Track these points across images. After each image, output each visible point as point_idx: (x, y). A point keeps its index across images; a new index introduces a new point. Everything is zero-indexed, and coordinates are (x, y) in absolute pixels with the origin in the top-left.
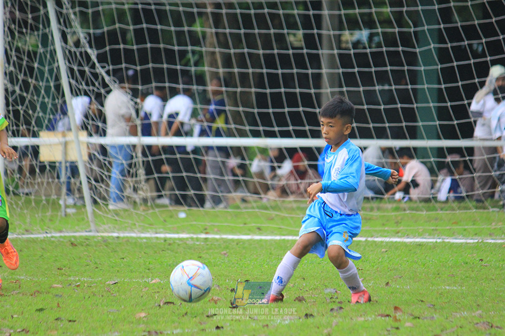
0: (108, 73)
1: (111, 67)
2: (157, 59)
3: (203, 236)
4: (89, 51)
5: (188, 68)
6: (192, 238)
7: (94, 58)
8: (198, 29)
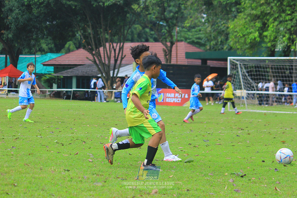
8: (268, 70)
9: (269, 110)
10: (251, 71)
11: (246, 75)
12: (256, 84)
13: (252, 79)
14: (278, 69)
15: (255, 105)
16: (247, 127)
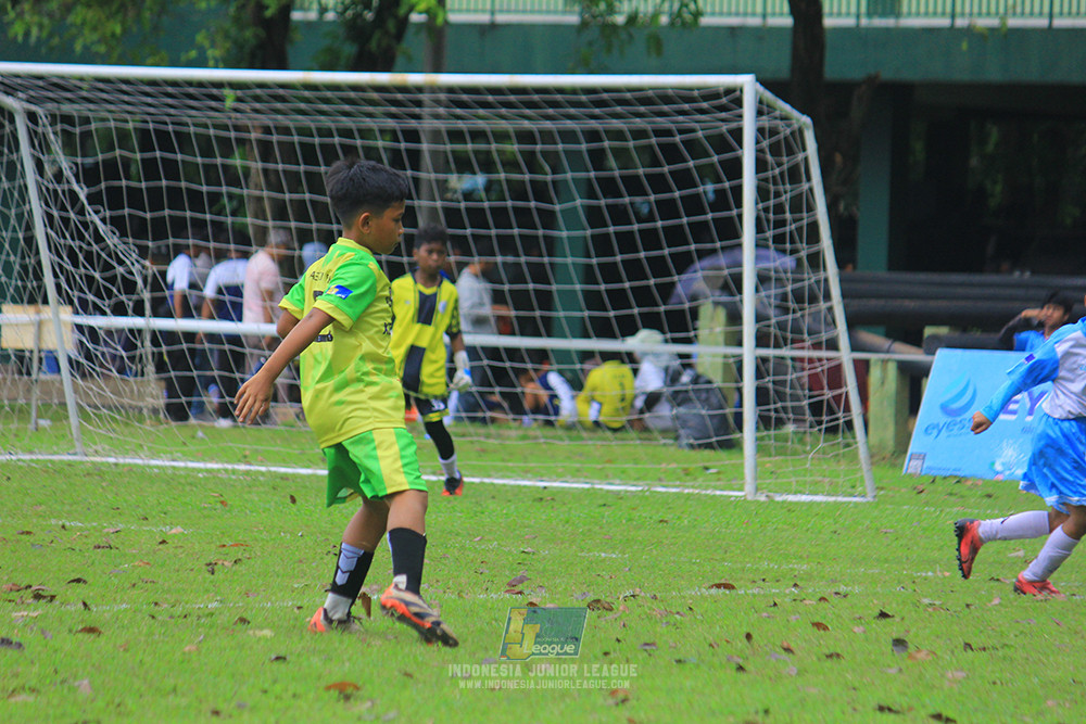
0: (103, 220)
1: (108, 214)
2: (176, 203)
3: (243, 467)
4: (76, 187)
5: (222, 218)
6: (226, 470)
7: (83, 197)
8: (237, 161)
9: (245, 459)
10: (111, 169)
11: (73, 196)
12: (152, 268)
13: (117, 223)
14: (309, 154)
15: (141, 420)
16: (78, 581)
